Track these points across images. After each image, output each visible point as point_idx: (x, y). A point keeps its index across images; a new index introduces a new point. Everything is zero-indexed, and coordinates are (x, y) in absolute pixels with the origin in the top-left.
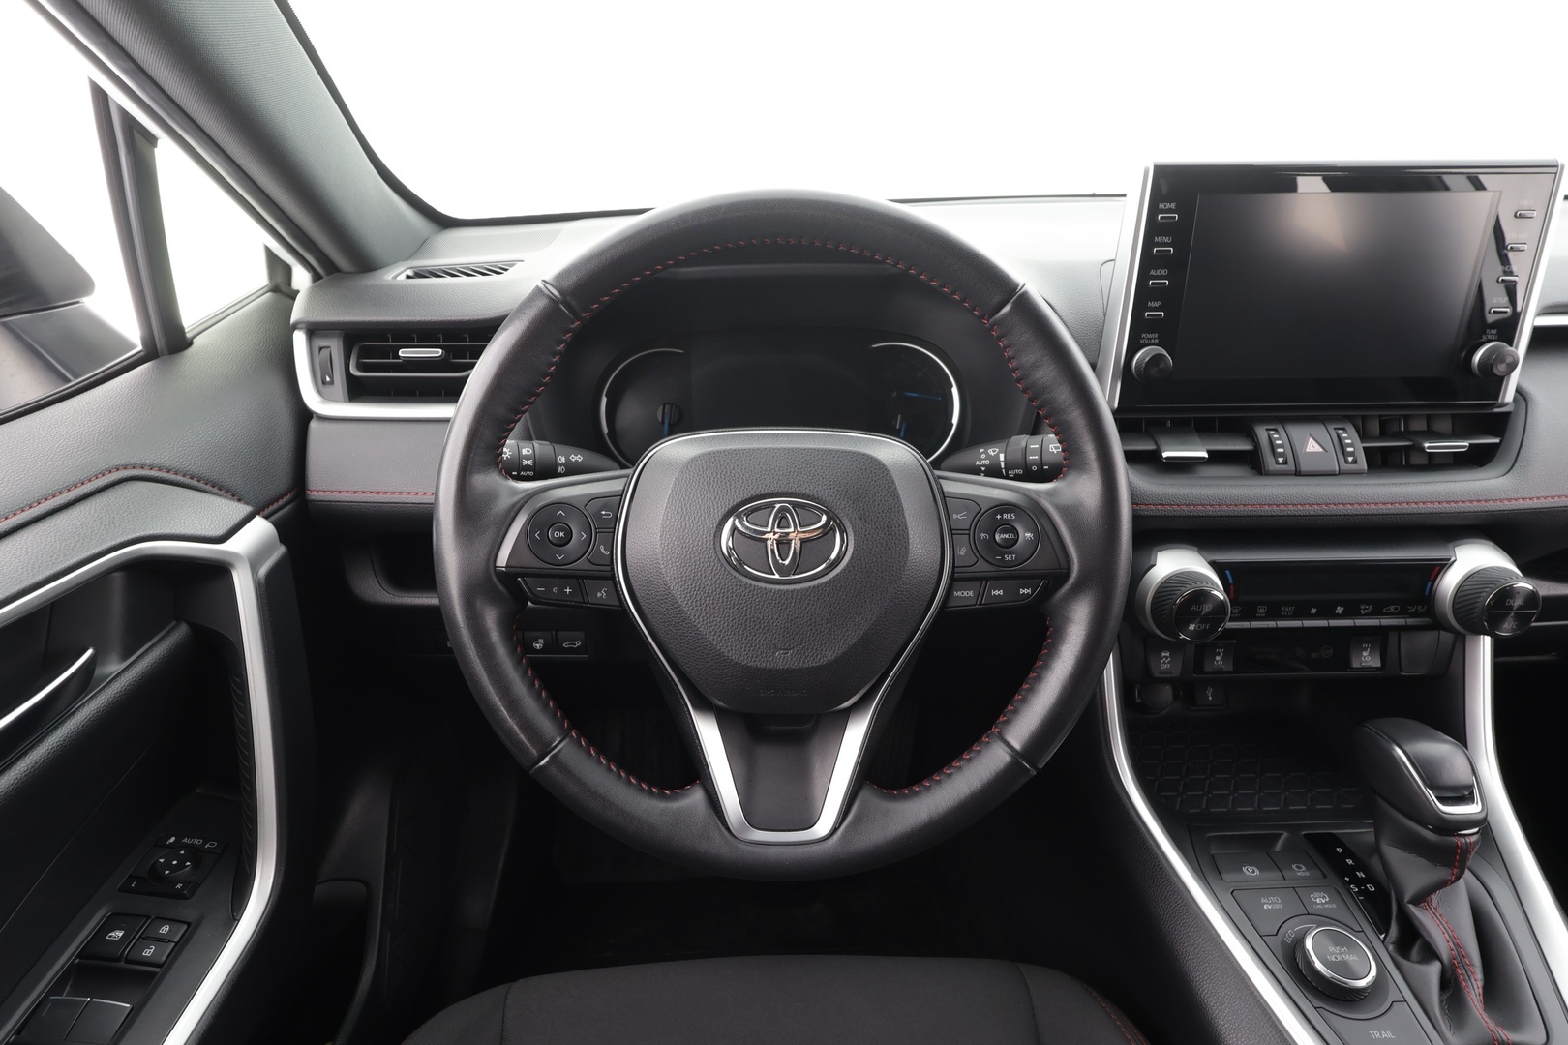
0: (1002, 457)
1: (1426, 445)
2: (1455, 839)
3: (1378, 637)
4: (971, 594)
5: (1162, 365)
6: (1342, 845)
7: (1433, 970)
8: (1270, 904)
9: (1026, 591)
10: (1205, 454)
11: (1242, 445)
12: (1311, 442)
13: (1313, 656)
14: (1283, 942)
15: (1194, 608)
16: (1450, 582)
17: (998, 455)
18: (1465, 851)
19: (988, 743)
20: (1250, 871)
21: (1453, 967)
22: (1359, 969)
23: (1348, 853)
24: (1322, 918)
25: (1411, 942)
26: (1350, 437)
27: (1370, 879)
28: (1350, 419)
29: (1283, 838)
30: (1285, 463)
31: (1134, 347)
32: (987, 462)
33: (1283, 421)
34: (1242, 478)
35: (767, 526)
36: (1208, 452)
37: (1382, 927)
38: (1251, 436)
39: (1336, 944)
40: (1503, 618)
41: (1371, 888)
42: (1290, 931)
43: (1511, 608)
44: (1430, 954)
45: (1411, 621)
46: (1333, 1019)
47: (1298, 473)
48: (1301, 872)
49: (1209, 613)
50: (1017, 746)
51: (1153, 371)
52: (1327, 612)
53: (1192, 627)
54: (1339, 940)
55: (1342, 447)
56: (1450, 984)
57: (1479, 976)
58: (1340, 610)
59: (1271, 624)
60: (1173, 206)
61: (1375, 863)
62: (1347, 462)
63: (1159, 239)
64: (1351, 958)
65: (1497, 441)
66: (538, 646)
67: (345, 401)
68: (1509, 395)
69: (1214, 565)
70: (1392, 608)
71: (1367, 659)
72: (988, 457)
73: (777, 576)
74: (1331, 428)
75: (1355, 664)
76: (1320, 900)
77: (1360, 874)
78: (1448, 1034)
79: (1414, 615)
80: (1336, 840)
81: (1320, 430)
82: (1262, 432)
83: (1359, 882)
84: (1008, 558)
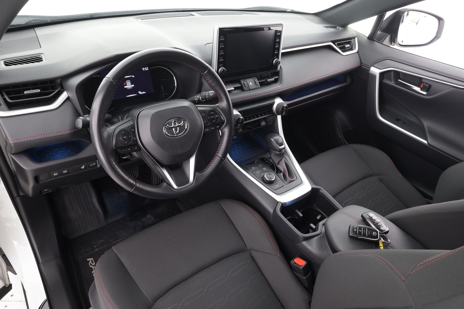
0: (200, 98)
1: (268, 80)
2: (282, 152)
3: (265, 119)
4: (208, 130)
5: (225, 71)
6: (265, 159)
7: (282, 174)
8: (258, 172)
9: (218, 127)
10: (233, 89)
11: (239, 85)
12: (251, 83)
13: (255, 125)
14: (261, 178)
15: (239, 121)
16: (275, 106)
17: (199, 97)
18: (283, 153)
19: (216, 157)
20: (253, 168)
21: (284, 173)
22: (272, 177)
23: (266, 160)
24: (266, 172)
25: (278, 171)
26: (256, 81)
27: (271, 163)
28: (255, 76)
29: (256, 161)
30: (247, 88)
31: (218, 68)
32: (197, 99)
33: (245, 78)
34: (241, 92)
35: (172, 126)
36: (234, 88)
37: (274, 170)
38: (240, 83)
39: (269, 175)
40: (283, 112)
41: (271, 164)
42: (262, 176)
43: (284, 110)
44: (281, 172)
45: (270, 115)
46: (271, 186)
47: (249, 90)
48: (261, 165)
49: (241, 122)
50: (221, 156)
51: (224, 73)
52: (258, 117)
53: (239, 125)
54: (269, 174)
55: (256, 83)
56: (284, 175)
57: (287, 173)
58: (259, 116)
59: (250, 121)
60: (223, 37)
61: (271, 160)
62: (257, 86)
63: (221, 44)
64: (271, 176)
65: (278, 77)
66: (83, 168)
67: (8, 110)
68: (279, 68)
69: (239, 112)
70: (267, 113)
71: (263, 123)
72: (197, 98)
73: (176, 135)
74: (253, 79)
75: (262, 125)
76: (265, 169)
77: (269, 163)
78: (285, 182)
79: (270, 114)
80: (264, 158)
81: (251, 80)
82: (242, 82)
83: (269, 164)
84: (214, 121)
